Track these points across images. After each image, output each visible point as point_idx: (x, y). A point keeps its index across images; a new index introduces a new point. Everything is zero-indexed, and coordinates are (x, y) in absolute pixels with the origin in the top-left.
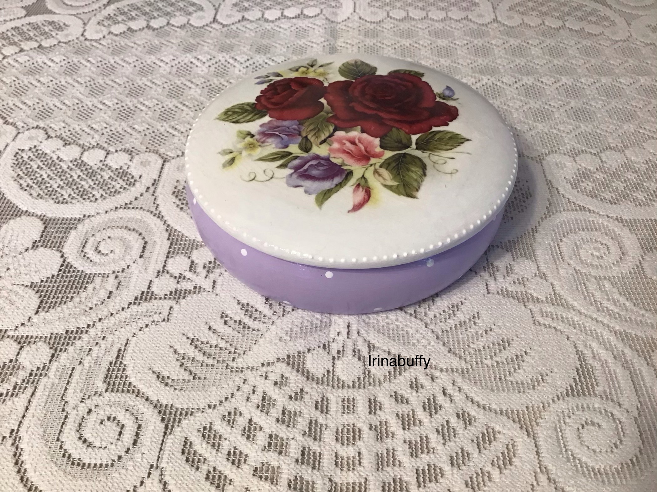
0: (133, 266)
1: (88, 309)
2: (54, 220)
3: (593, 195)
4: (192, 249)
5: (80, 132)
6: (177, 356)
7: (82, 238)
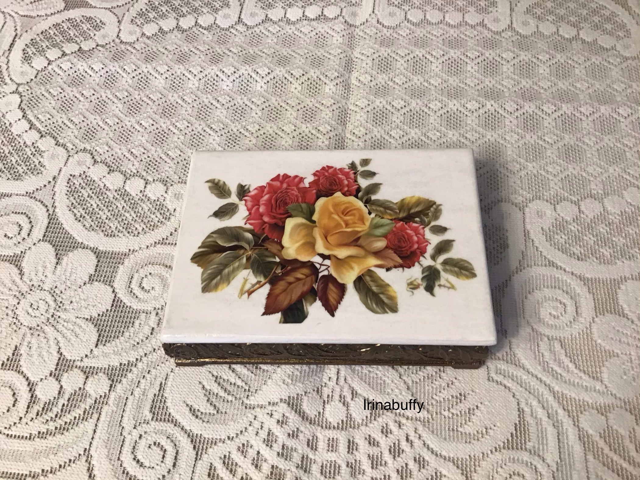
1: (136, 344)
2: (105, 254)
5: (122, 157)
6: (204, 391)
7: (128, 274)
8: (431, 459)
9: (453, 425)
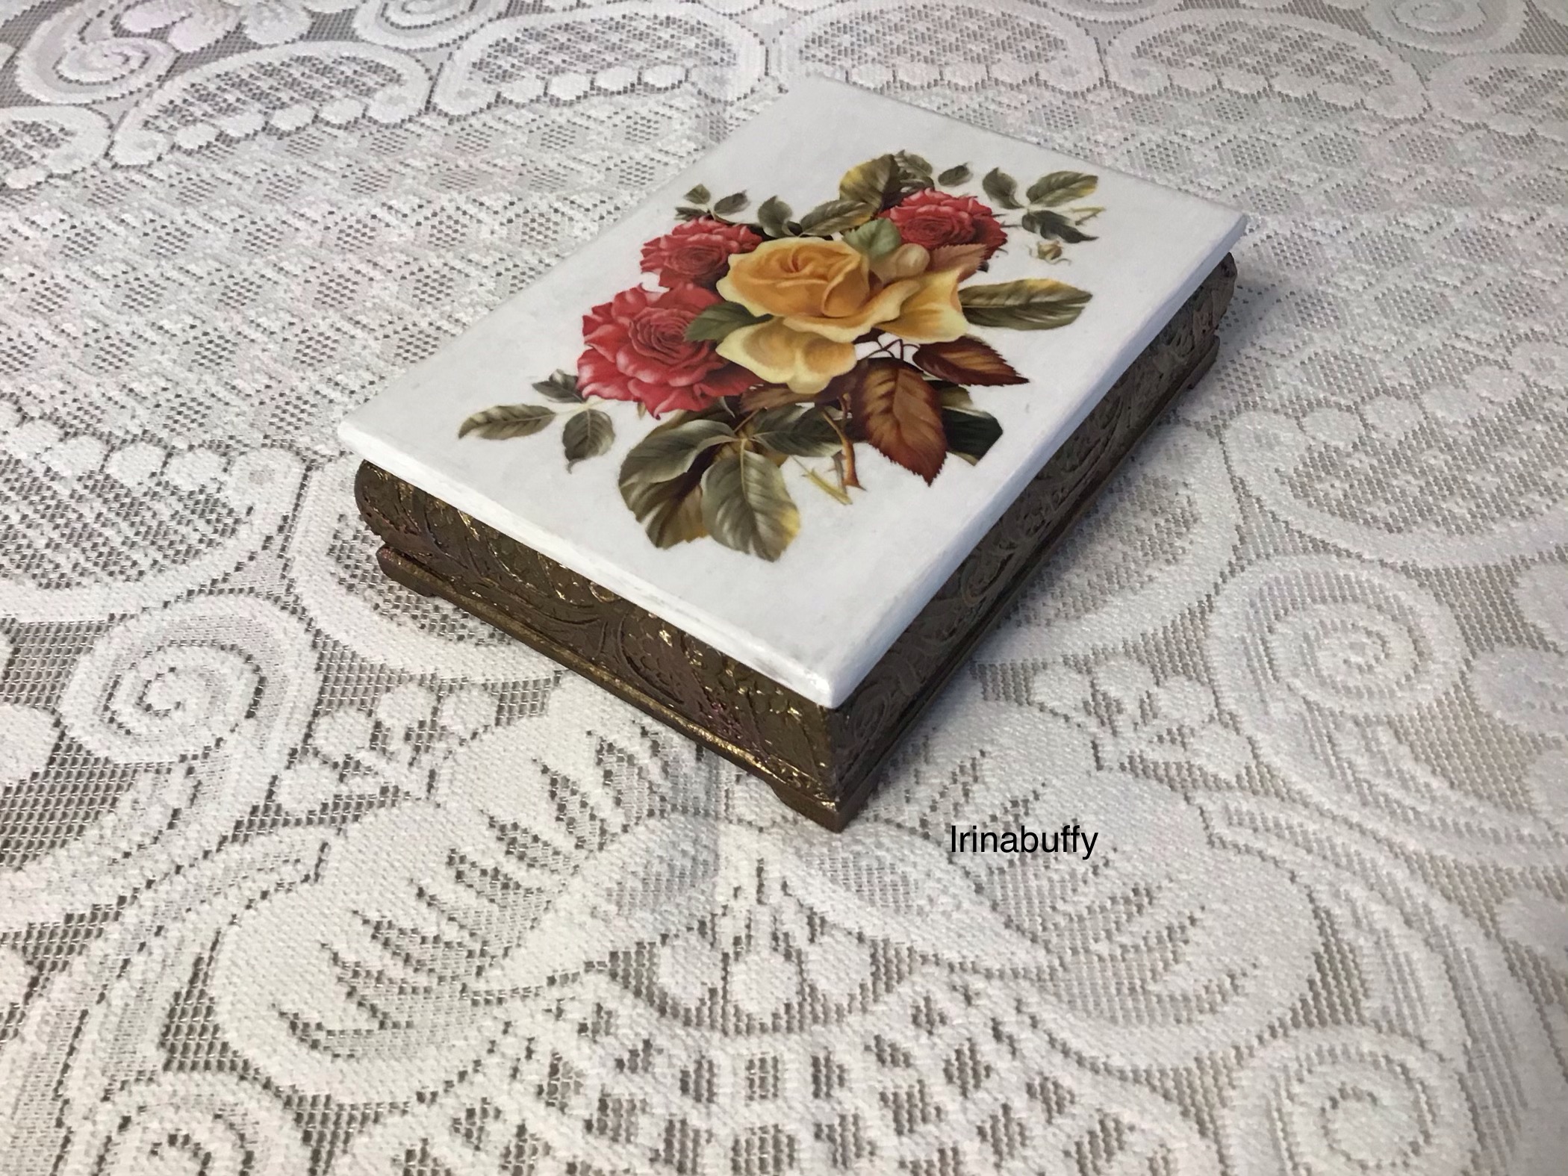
0: (231, 740)
1: (119, 856)
2: (37, 631)
3: (1345, 512)
4: (376, 690)
5: (101, 402)
6: (338, 970)
7: (105, 676)
8: (1079, 1081)
9: (1131, 977)
